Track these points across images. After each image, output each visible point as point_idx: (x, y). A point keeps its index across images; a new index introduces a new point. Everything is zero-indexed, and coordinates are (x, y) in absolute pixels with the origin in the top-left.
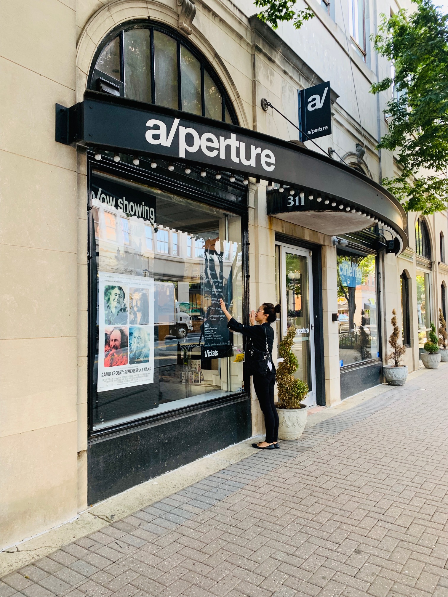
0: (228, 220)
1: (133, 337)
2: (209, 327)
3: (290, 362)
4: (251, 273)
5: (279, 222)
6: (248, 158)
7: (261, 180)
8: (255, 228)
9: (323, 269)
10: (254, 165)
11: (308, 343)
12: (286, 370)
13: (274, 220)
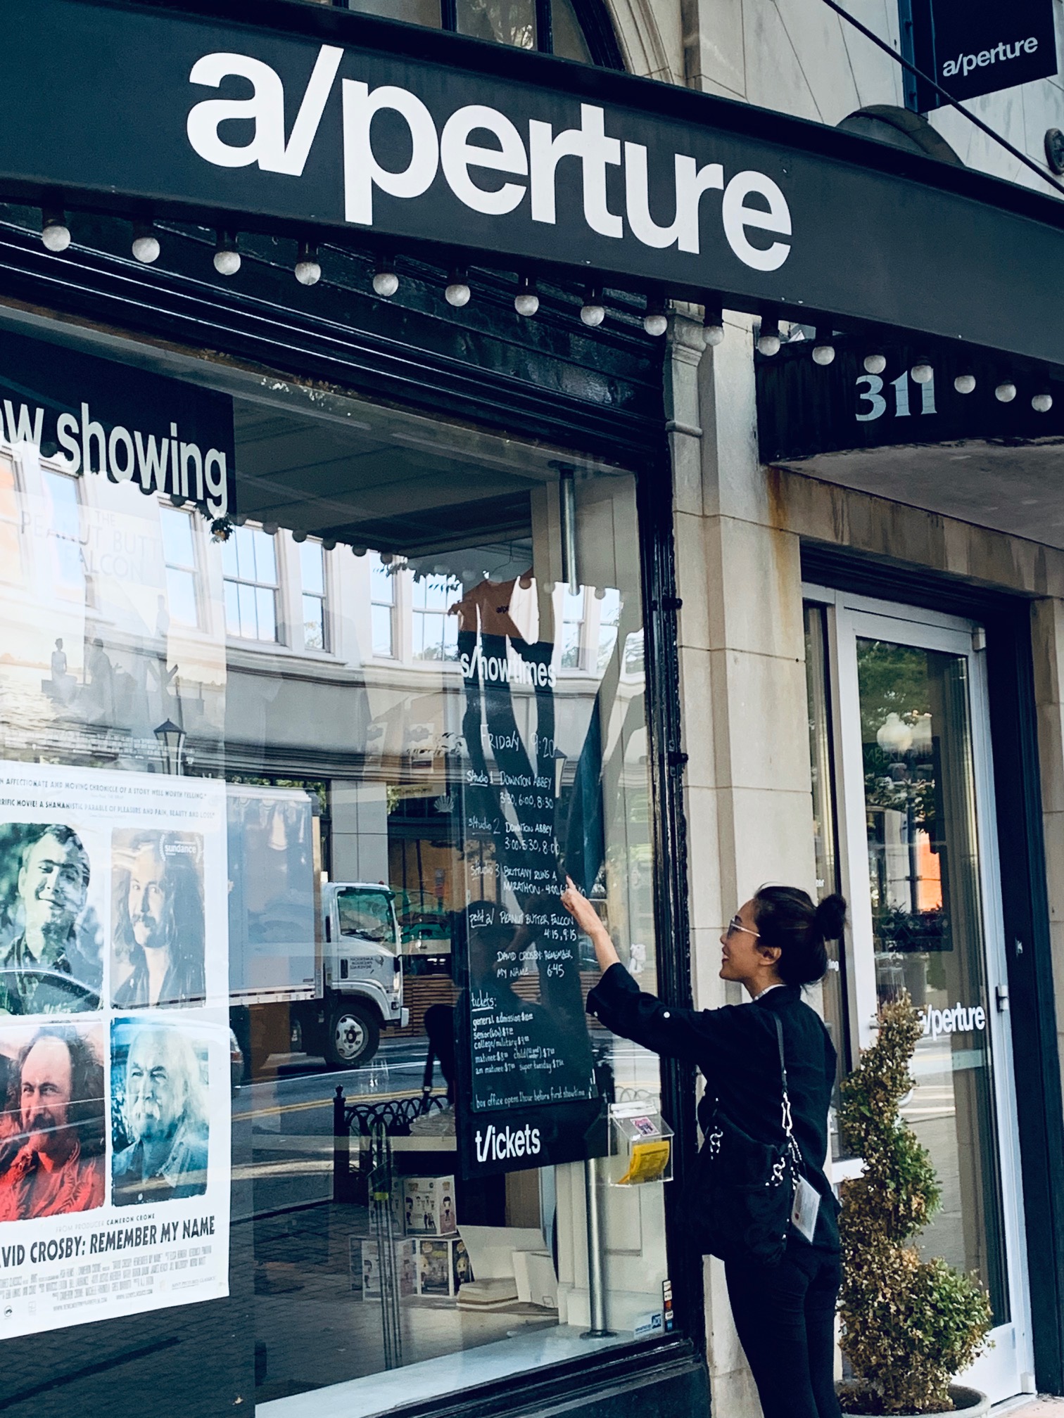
0: (573, 490)
1: (129, 1068)
2: (495, 1013)
3: (894, 1175)
4: (695, 740)
5: (820, 492)
6: (663, 211)
7: (727, 314)
8: (704, 527)
9: (1043, 712)
10: (690, 244)
11: (982, 1079)
12: (876, 1218)
13: (796, 487)
